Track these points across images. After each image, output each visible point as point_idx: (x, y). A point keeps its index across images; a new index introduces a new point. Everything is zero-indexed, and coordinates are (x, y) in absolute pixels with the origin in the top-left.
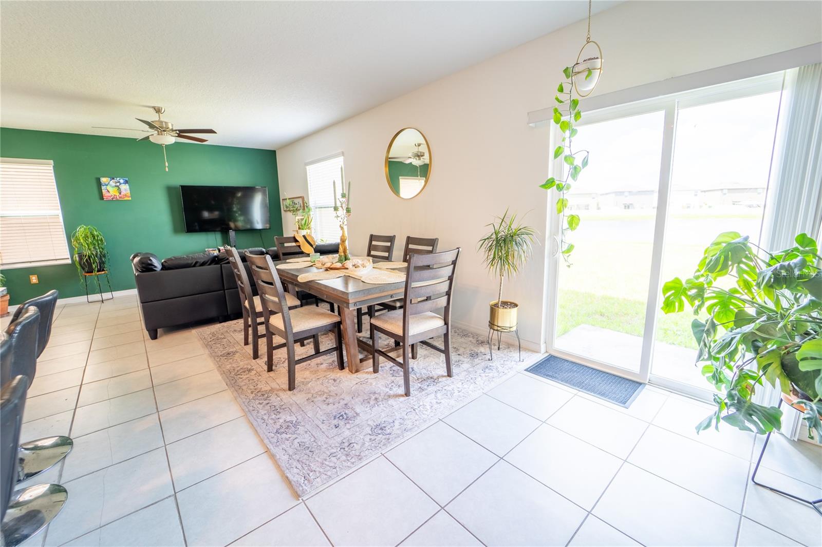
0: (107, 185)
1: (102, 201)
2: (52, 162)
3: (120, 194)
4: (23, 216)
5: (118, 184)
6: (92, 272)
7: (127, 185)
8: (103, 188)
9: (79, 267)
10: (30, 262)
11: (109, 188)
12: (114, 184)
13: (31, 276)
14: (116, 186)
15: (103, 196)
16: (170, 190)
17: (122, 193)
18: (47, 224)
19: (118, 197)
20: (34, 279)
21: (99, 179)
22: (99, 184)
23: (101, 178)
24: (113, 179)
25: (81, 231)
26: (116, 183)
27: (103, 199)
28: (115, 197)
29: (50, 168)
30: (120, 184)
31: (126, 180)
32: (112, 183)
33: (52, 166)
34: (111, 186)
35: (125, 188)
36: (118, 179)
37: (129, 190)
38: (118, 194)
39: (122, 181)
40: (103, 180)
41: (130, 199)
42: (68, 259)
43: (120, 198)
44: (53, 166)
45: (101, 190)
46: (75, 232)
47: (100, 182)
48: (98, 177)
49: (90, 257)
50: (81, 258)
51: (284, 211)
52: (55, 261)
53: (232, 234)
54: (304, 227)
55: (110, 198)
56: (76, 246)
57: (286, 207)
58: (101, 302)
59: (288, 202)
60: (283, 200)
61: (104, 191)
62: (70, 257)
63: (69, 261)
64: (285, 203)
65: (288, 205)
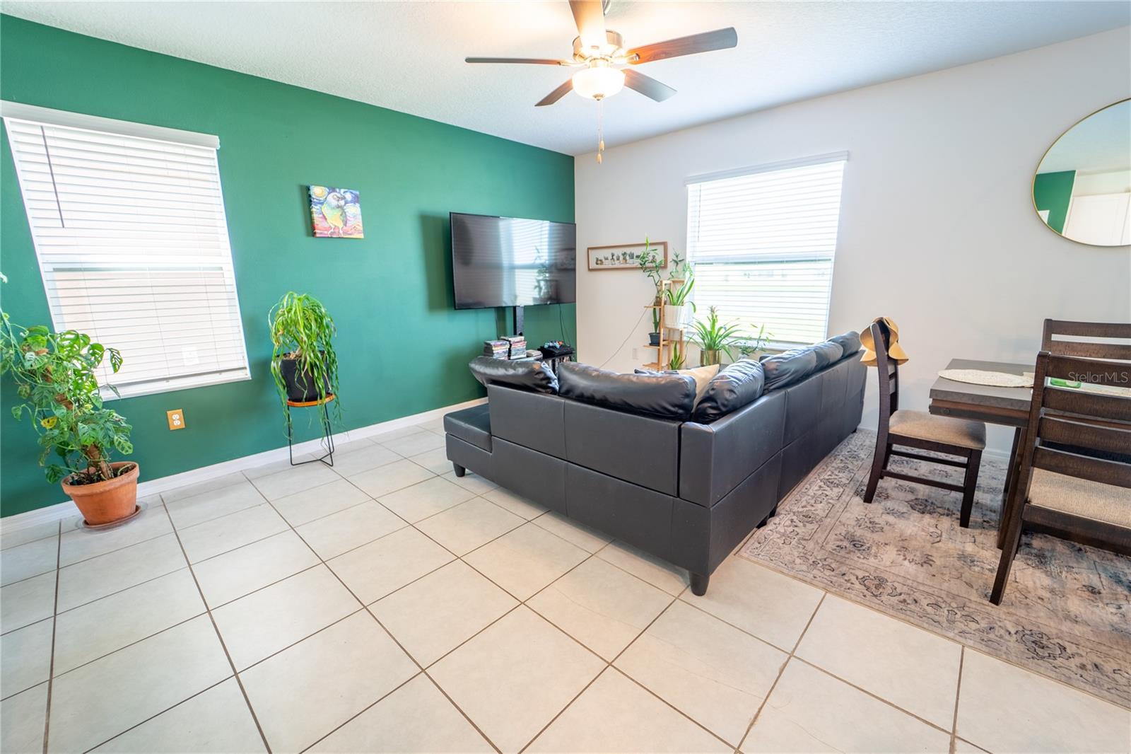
0: (322, 204)
1: (312, 238)
2: (216, 139)
3: (345, 225)
4: (150, 269)
5: (342, 202)
6: (315, 399)
7: (358, 205)
8: (315, 209)
9: (281, 388)
10: (167, 379)
11: (325, 209)
12: (334, 203)
13: (169, 412)
14: (339, 207)
15: (314, 228)
16: (426, 221)
17: (349, 224)
18: (203, 289)
19: (341, 232)
20: (176, 419)
21: (308, 189)
22: (308, 200)
23: (312, 188)
26: (339, 199)
27: (314, 234)
28: (337, 231)
29: (212, 155)
30: (346, 203)
31: (355, 195)
32: (332, 199)
33: (215, 150)
34: (329, 205)
35: (354, 210)
36: (342, 191)
37: (360, 217)
38: (341, 225)
39: (349, 196)
40: (317, 191)
41: (361, 236)
42: (245, 368)
44: (220, 151)
45: (311, 213)
46: (277, 309)
47: (310, 196)
48: (306, 184)
49: (312, 366)
50: (289, 368)
51: (590, 270)
52: (218, 374)
53: (519, 313)
54: (677, 301)
55: (328, 233)
56: (278, 340)
57: (597, 264)
58: (327, 460)
59: (608, 253)
60: (589, 249)
61: (315, 216)
62: (247, 365)
63: (246, 375)
64: (594, 255)
65: (607, 259)
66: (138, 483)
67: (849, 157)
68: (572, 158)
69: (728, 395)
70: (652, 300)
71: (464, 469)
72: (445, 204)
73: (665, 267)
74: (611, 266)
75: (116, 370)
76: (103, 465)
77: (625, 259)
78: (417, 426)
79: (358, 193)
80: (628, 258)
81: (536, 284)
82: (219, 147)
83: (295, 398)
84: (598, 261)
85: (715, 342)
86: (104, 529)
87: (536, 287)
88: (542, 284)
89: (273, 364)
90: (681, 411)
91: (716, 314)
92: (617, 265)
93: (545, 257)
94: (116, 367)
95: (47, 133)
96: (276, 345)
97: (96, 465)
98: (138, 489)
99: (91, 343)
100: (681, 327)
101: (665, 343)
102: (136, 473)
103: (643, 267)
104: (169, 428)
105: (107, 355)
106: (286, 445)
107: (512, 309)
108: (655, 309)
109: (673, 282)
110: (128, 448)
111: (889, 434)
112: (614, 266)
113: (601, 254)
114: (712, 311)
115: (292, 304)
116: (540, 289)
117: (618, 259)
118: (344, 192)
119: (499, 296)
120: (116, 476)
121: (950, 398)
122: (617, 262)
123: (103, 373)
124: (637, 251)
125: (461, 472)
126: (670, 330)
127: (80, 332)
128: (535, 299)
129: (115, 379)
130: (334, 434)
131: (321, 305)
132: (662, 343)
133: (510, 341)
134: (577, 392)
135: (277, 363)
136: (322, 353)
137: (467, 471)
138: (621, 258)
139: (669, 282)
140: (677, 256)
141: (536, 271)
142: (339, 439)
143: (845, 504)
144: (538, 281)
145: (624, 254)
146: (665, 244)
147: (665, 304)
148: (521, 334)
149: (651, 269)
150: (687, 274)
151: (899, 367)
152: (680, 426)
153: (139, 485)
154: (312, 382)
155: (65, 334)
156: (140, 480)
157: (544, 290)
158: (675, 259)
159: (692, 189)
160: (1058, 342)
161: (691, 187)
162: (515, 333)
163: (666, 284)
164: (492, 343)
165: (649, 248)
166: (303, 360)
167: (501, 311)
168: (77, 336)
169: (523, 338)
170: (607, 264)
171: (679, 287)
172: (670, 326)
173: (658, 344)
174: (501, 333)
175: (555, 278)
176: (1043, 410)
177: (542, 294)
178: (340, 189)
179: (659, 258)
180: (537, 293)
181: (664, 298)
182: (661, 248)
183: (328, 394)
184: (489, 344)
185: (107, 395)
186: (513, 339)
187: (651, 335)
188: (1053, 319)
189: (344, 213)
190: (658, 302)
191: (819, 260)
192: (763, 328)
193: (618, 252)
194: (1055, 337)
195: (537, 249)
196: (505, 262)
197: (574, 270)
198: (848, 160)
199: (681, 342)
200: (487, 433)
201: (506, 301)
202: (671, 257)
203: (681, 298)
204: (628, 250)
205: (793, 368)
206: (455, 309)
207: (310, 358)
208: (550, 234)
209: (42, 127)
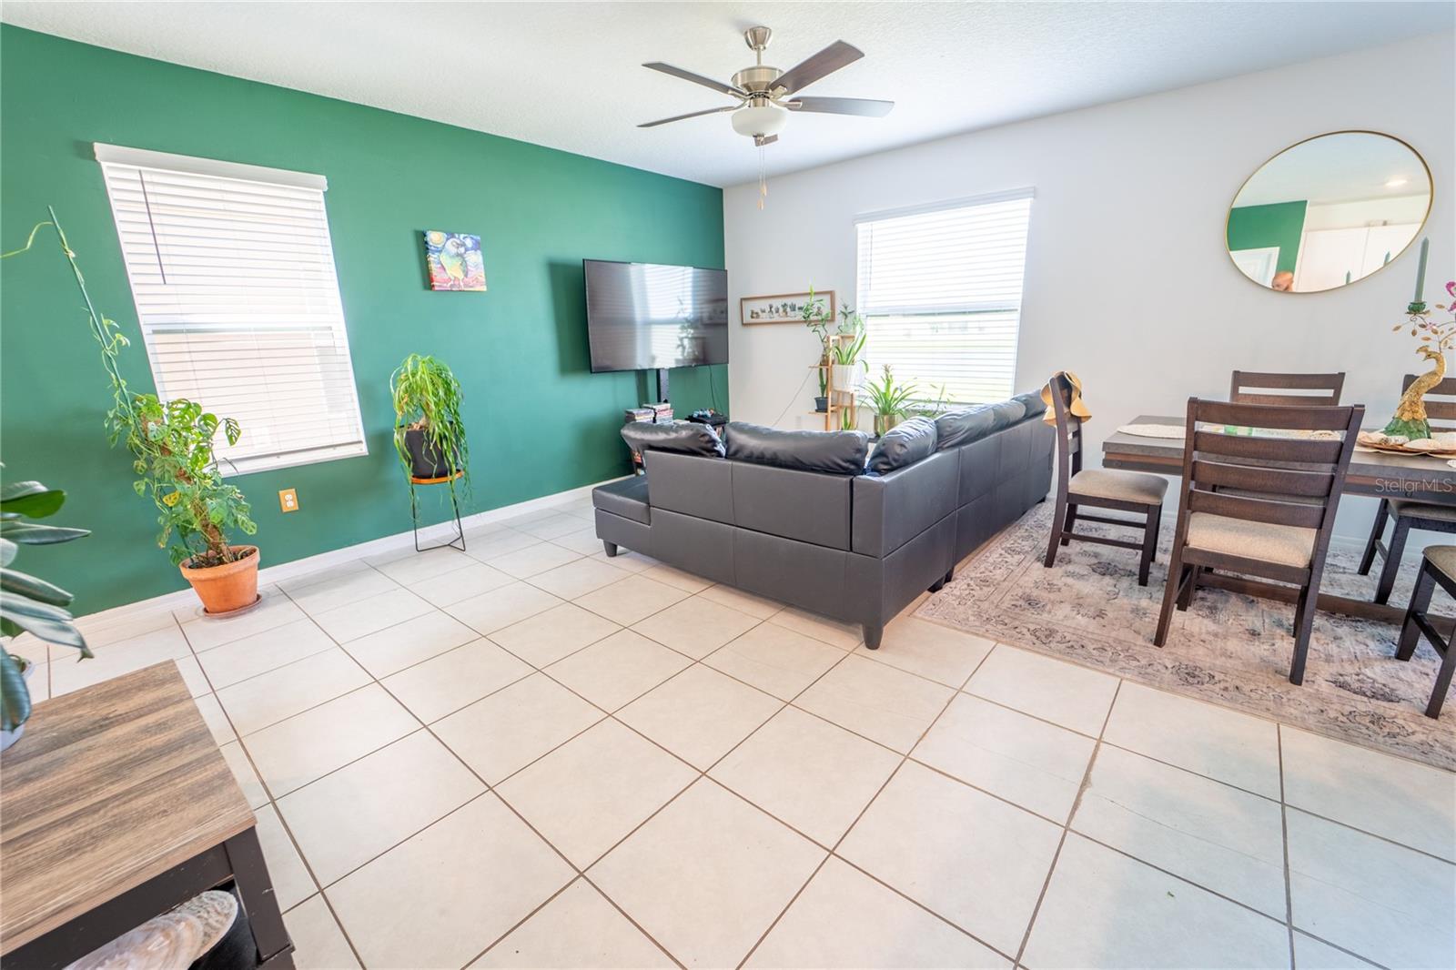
0: (440, 252)
1: (429, 292)
2: (322, 179)
3: (466, 276)
4: (255, 330)
5: (462, 250)
6: (445, 475)
7: (479, 252)
8: (432, 258)
9: (405, 465)
10: (276, 455)
11: (444, 258)
12: (454, 250)
13: (281, 492)
14: (458, 255)
15: (432, 280)
16: (555, 270)
17: (470, 275)
19: (462, 284)
20: (289, 500)
21: (425, 236)
22: (423, 247)
23: (428, 233)
24: (453, 236)
26: (459, 246)
27: (431, 287)
28: (456, 283)
29: (315, 198)
30: (466, 250)
31: (476, 241)
32: (451, 246)
33: (321, 191)
34: (448, 253)
35: (475, 258)
36: (462, 236)
37: (483, 266)
38: (461, 276)
39: (469, 243)
40: (434, 238)
41: (484, 288)
42: (360, 442)
43: (466, 285)
44: (327, 193)
45: (427, 263)
46: (399, 373)
47: (426, 243)
48: (422, 229)
49: (442, 438)
50: (416, 440)
51: (744, 325)
52: (331, 449)
53: (664, 376)
54: (847, 360)
55: (447, 286)
56: (401, 408)
57: (752, 317)
58: (457, 545)
59: (765, 304)
60: (742, 300)
61: (434, 267)
62: (362, 438)
63: (362, 450)
64: (749, 307)
65: (763, 311)
66: (259, 569)
67: (1034, 193)
68: (721, 190)
69: (898, 450)
70: (818, 359)
71: (615, 547)
72: (575, 249)
73: (833, 320)
74: (769, 320)
75: (232, 443)
76: (224, 547)
77: (785, 311)
78: (551, 509)
79: (479, 238)
80: (788, 309)
81: (679, 343)
82: (326, 189)
83: (420, 475)
84: (754, 315)
85: (890, 406)
86: (227, 618)
87: (679, 346)
88: (686, 342)
89: (396, 436)
90: (852, 467)
91: (891, 373)
92: (776, 318)
93: (688, 311)
94: (232, 439)
95: (146, 178)
96: (400, 413)
97: (216, 547)
98: (258, 576)
99: (202, 413)
100: (851, 390)
101: (833, 408)
102: (257, 557)
103: (807, 321)
104: (282, 510)
105: (222, 427)
106: (410, 530)
107: (655, 372)
108: (821, 370)
109: (842, 337)
110: (251, 528)
111: (1069, 494)
112: (772, 320)
113: (757, 306)
114: (887, 370)
115: (416, 367)
116: (684, 348)
117: (777, 312)
118: (464, 238)
119: (633, 357)
120: (237, 559)
121: (1121, 451)
122: (776, 315)
123: (220, 447)
124: (800, 302)
125: (612, 551)
126: (839, 392)
127: (192, 401)
128: (677, 361)
129: (232, 453)
130: (463, 516)
131: (448, 368)
132: (830, 409)
133: (654, 410)
134: (746, 452)
135: (402, 435)
136: (451, 423)
137: (620, 549)
138: (781, 310)
139: (837, 337)
140: (846, 308)
141: (679, 326)
142: (469, 522)
143: (1025, 569)
144: (681, 339)
145: (785, 305)
146: (831, 293)
147: (833, 363)
148: (666, 401)
149: (816, 323)
150: (858, 328)
151: (1083, 425)
152: (851, 481)
153: (259, 572)
154: (442, 455)
155: (172, 403)
156: (261, 566)
157: (688, 350)
158: (844, 310)
159: (862, 228)
160: (1245, 395)
161: (861, 227)
162: (659, 401)
163: (833, 341)
164: (635, 412)
165: (814, 298)
166: (431, 431)
167: (642, 374)
168: (189, 406)
169: (669, 405)
170: (764, 318)
171: (849, 344)
172: (839, 389)
173: (826, 411)
174: (643, 400)
175: (701, 335)
176: (1195, 454)
177: (685, 354)
178: (459, 233)
179: (826, 310)
180: (680, 353)
181: (831, 357)
182: (827, 299)
183: (458, 471)
184: (631, 413)
185: (226, 471)
186: (658, 407)
187: (817, 400)
188: (1242, 371)
189: (464, 263)
190: (825, 362)
191: (1004, 311)
192: (943, 389)
193: (777, 303)
194: (1242, 390)
195: (680, 300)
196: (638, 316)
197: (726, 325)
198: (1034, 197)
199: (852, 408)
200: (645, 505)
201: (641, 363)
202: (839, 308)
203: (851, 356)
204: (789, 301)
205: (967, 425)
206: (591, 372)
207: (436, 428)
208: (694, 282)
209: (140, 172)
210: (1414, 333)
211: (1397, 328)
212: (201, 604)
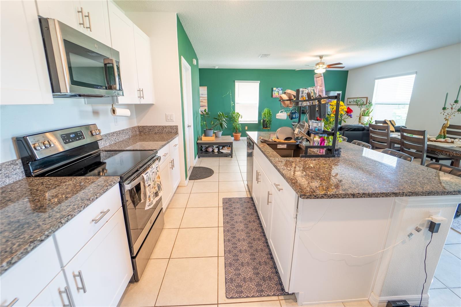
0: (275, 91)
2: (259, 81)
5: (279, 90)
6: (266, 128)
7: (282, 91)
8: (273, 92)
9: (262, 125)
10: (247, 122)
11: (275, 92)
13: (246, 127)
18: (254, 107)
21: (273, 88)
22: (272, 90)
24: (277, 88)
25: (266, 110)
27: (272, 97)
29: (258, 84)
31: (282, 89)
32: (277, 90)
37: (282, 93)
38: (278, 95)
39: (280, 89)
40: (274, 89)
43: (278, 97)
44: (260, 84)
45: (272, 93)
49: (268, 122)
50: (264, 121)
51: (347, 105)
52: (253, 122)
54: (366, 115)
55: (275, 97)
59: (352, 100)
60: (348, 98)
61: (273, 94)
63: (257, 122)
64: (349, 100)
65: (352, 101)
66: (241, 137)
68: (348, 71)
70: (359, 114)
73: (366, 104)
74: (353, 104)
80: (357, 101)
83: (264, 127)
84: (350, 102)
86: (236, 141)
89: (261, 121)
96: (262, 117)
97: (237, 131)
103: (357, 104)
104: (245, 129)
105: (241, 116)
108: (359, 117)
110: (241, 130)
112: (354, 104)
117: (355, 102)
120: (239, 134)
123: (240, 119)
131: (271, 111)
136: (269, 120)
139: (365, 109)
140: (370, 101)
146: (367, 98)
147: (362, 116)
150: (372, 107)
154: (267, 124)
155: (236, 112)
161: (376, 81)
166: (266, 120)
168: (238, 113)
170: (352, 103)
171: (368, 111)
182: (365, 99)
183: (269, 128)
185: (240, 122)
189: (279, 93)
191: (405, 104)
193: (355, 100)
198: (416, 74)
202: (368, 102)
203: (368, 114)
204: (357, 99)
209: (239, 84)
210: (444, 114)
211: (441, 113)
212: (234, 139)
